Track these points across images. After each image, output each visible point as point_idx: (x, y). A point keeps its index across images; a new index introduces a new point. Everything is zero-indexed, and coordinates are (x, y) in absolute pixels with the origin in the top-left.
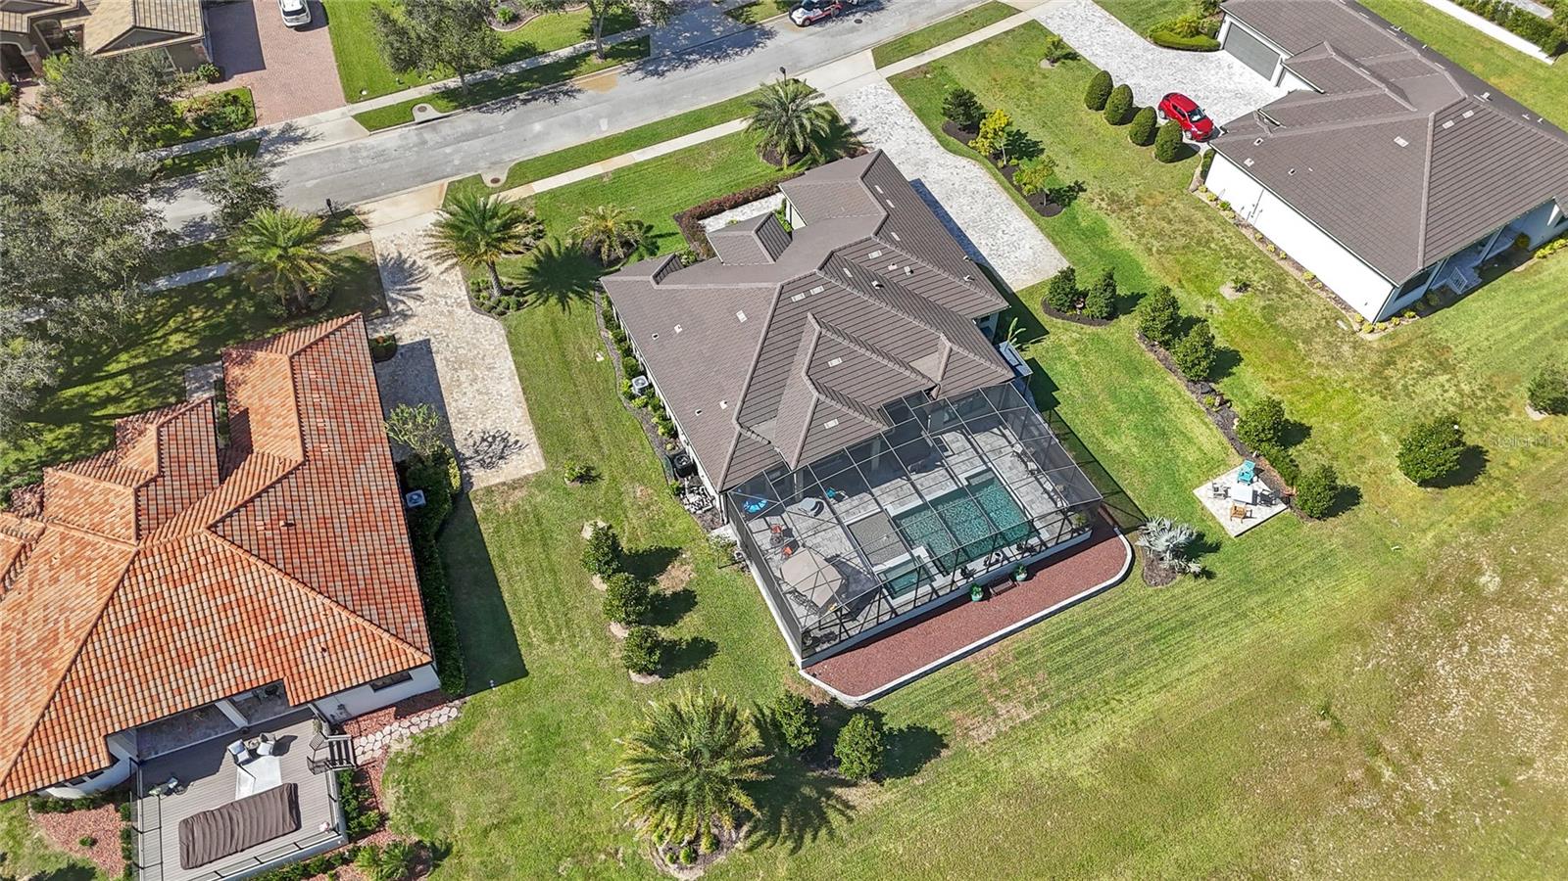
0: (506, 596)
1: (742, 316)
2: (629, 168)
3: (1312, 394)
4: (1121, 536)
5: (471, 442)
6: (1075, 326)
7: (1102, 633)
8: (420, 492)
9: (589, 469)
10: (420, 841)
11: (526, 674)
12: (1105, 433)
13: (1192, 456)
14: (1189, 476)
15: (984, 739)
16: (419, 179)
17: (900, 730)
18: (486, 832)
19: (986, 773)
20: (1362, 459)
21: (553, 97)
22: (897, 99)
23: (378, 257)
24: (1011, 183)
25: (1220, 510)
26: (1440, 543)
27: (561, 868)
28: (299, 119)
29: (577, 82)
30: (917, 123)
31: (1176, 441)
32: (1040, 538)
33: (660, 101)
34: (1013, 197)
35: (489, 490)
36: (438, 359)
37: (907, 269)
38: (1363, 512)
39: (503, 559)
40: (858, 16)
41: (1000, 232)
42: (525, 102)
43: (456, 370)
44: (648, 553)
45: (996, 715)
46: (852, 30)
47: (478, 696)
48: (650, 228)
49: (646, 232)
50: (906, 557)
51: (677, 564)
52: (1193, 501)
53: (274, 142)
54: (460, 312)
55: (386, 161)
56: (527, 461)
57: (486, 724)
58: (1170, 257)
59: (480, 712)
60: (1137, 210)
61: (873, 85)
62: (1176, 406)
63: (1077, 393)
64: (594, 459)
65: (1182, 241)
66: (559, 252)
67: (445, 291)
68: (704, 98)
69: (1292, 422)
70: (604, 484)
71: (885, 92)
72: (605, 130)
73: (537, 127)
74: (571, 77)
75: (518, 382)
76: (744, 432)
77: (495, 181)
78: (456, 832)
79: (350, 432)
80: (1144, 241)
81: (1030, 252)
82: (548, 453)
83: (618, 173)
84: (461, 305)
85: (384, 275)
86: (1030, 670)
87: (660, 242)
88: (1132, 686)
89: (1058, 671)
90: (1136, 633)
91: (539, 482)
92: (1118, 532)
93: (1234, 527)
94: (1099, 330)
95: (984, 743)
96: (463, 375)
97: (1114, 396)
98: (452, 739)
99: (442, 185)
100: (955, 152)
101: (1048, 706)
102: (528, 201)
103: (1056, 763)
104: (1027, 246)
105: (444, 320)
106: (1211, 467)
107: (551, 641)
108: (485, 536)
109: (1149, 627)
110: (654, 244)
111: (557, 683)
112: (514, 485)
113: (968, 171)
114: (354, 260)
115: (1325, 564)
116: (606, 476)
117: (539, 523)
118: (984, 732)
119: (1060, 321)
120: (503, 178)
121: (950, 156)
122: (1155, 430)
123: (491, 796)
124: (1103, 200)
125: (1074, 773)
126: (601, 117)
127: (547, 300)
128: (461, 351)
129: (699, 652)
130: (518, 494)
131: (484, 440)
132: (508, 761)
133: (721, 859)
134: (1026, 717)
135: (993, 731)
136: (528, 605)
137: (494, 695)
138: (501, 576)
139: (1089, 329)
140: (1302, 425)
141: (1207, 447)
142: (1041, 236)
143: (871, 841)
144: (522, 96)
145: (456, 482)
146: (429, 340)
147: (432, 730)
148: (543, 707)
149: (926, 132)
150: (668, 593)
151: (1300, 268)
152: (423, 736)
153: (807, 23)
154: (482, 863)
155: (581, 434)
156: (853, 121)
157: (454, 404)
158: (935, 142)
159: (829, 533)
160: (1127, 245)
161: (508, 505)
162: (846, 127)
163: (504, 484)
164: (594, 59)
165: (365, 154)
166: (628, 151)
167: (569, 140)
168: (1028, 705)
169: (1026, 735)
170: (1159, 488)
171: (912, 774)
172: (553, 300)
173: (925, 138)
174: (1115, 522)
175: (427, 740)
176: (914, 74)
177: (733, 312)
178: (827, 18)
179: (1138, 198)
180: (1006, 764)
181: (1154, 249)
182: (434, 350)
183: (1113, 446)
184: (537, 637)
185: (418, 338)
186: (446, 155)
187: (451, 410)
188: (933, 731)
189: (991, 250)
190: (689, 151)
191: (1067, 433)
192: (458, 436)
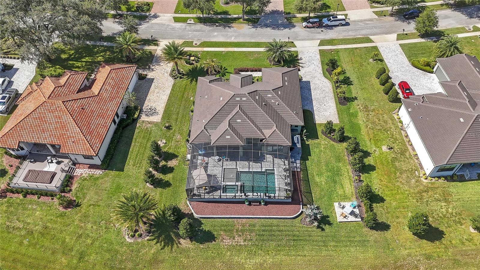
0: (131, 149)
1: (221, 99)
2: (231, 52)
3: (392, 190)
4: (301, 206)
5: (147, 108)
6: (328, 139)
7: (279, 231)
8: (126, 115)
9: (171, 126)
10: (75, 200)
11: (123, 171)
12: (317, 174)
13: (340, 192)
14: (336, 198)
15: (226, 244)
16: (178, 38)
17: (205, 230)
18: (90, 205)
19: (222, 253)
20: (398, 217)
21: (225, 27)
22: (318, 57)
23: (156, 54)
24: (336, 91)
25: (338, 211)
26: (409, 255)
27: (101, 223)
28: (160, 14)
29: (233, 25)
30: (320, 65)
31: (338, 186)
32: (275, 195)
33: (252, 36)
34: (335, 96)
35: (143, 122)
36: (153, 84)
37: (277, 103)
38: (388, 234)
39: (136, 140)
40: (323, 29)
41: (324, 104)
42: (217, 26)
43: (156, 89)
44: (171, 154)
45: (234, 239)
46: (319, 33)
47: (109, 171)
48: (227, 69)
49: (225, 70)
50: (234, 184)
51: (175, 159)
52: (333, 206)
53: (151, 17)
54: (166, 74)
55: (173, 31)
56: (157, 118)
57: (106, 179)
58: (372, 131)
59: (107, 175)
60: (371, 113)
61: (314, 50)
62: (345, 176)
63: (316, 159)
64: (173, 124)
65: (379, 127)
66: (199, 68)
67: (166, 68)
69: (380, 196)
70: (171, 131)
71: (316, 53)
72: (233, 40)
73: (216, 34)
74: (232, 23)
75: (168, 97)
76: (204, 130)
77: (196, 44)
78: (84, 202)
79: (114, 93)
80: (367, 123)
81: (329, 114)
82: (163, 118)
83: (228, 52)
84: (167, 73)
85: (154, 59)
86: (251, 231)
87: (226, 74)
88: (279, 250)
89: (259, 235)
90: (289, 235)
91: (156, 124)
92: (301, 204)
93: (340, 219)
94: (335, 144)
95: (226, 245)
97: (327, 165)
98: (97, 179)
99: (183, 41)
100: (326, 77)
101: (250, 244)
102: (200, 52)
103: (243, 261)
104: (329, 112)
105: (161, 75)
106: (345, 198)
107: (134, 165)
108: (135, 132)
109: (294, 236)
111: (129, 176)
112: (150, 123)
113: (326, 84)
114: (150, 52)
115: (363, 243)
116: (173, 130)
117: (150, 135)
118: (228, 241)
119: (324, 136)
120: (198, 44)
121: (324, 78)
122: (333, 180)
123: (96, 197)
124: (362, 106)
125: (246, 266)
126: (233, 36)
127: (188, 79)
128: (160, 84)
129: (167, 185)
130: (150, 125)
131: (150, 109)
132: (106, 190)
133: (140, 240)
134: (242, 243)
135: (231, 243)
136: (134, 154)
137: (113, 173)
138: (133, 144)
139: (332, 142)
140: (383, 198)
141: (347, 192)
142: (336, 110)
143: (179, 256)
144: (217, 24)
145: (136, 116)
146: (154, 79)
147: (94, 174)
148: (122, 181)
149: (321, 68)
150: (169, 166)
151: (414, 150)
152: (91, 175)
153: (306, 27)
154: (85, 212)
155: (174, 117)
156: (301, 59)
157: (149, 97)
158: (322, 72)
159: (218, 168)
160: (361, 122)
161: (145, 127)
162: (298, 60)
163: (148, 121)
164: (241, 20)
165: (170, 27)
166: (234, 47)
167: (222, 39)
168: (245, 240)
169: (239, 249)
170: (324, 197)
171: (201, 243)
172: (190, 80)
173: (320, 70)
174: (302, 201)
175: (92, 176)
176: (328, 51)
177: (220, 97)
178: (314, 27)
179: (374, 109)
180: (229, 253)
181: (369, 127)
182: (154, 82)
183: (317, 179)
184: (131, 162)
185: (152, 77)
186: (189, 34)
187: (148, 98)
188: (214, 235)
189: (317, 109)
190: (250, 52)
191: (305, 169)
192: (145, 105)
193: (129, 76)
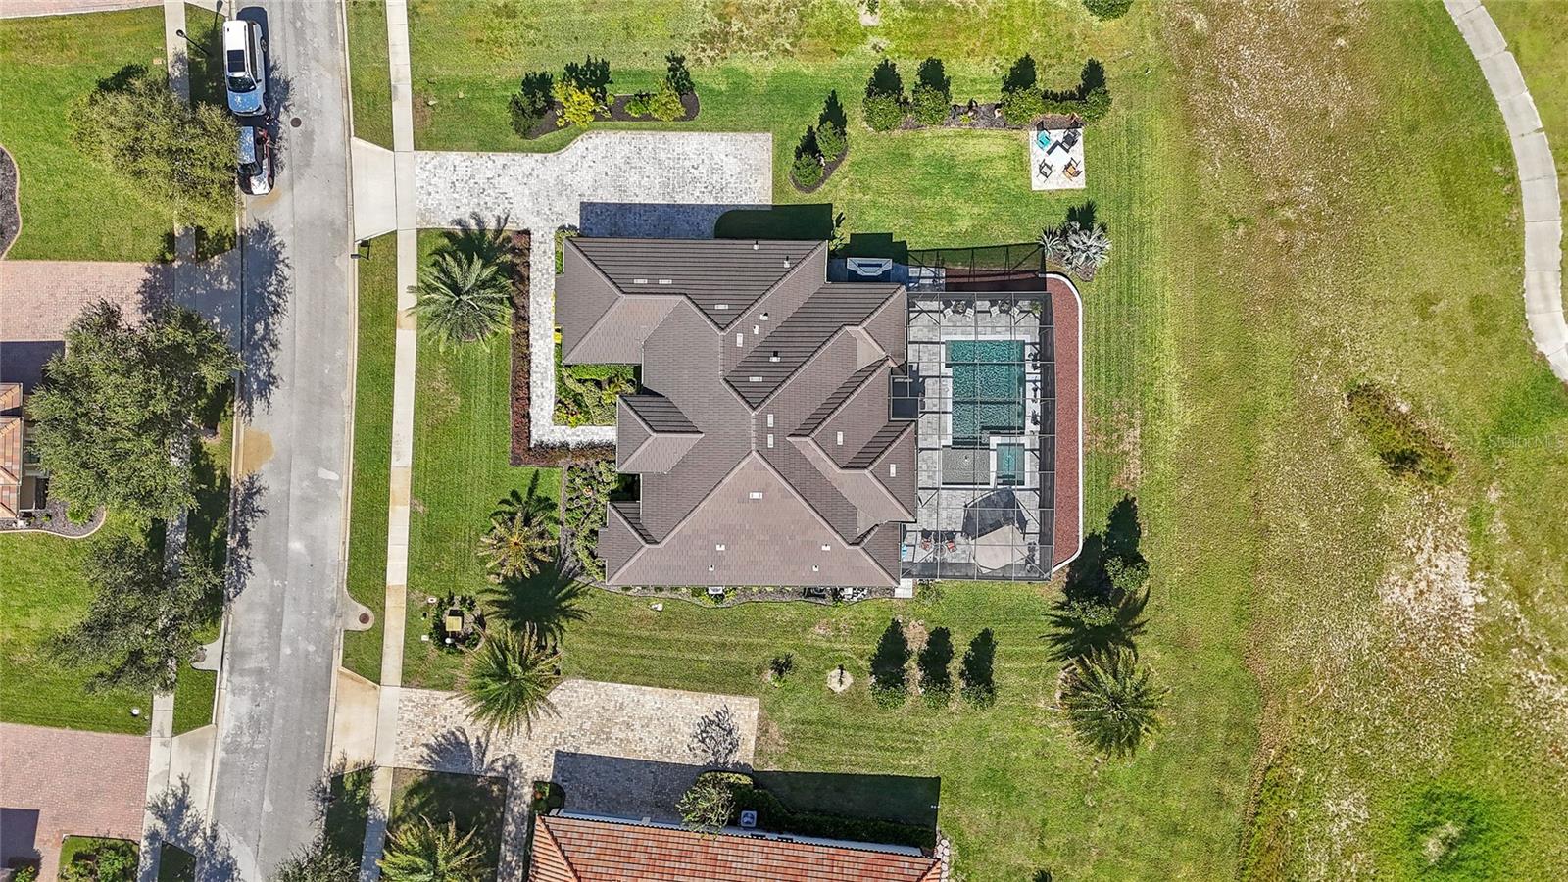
0: (864, 772)
1: (757, 494)
2: (416, 479)
3: (1000, 32)
4: (1048, 276)
5: (698, 752)
6: (835, 176)
7: (1108, 340)
8: (743, 813)
9: (776, 662)
11: (939, 779)
12: (950, 222)
13: (1002, 168)
14: (1018, 183)
15: (1139, 471)
16: (320, 694)
17: (1108, 526)
18: (1043, 847)
19: (1160, 483)
20: (1070, 36)
21: (249, 510)
23: (421, 768)
24: (634, 119)
25: (1058, 182)
26: (1157, 34)
27: (1089, 803)
28: (148, 793)
29: (238, 474)
30: (501, 158)
31: (987, 173)
32: (1028, 344)
33: (319, 399)
34: (654, 129)
35: (758, 753)
36: (584, 750)
37: (763, 318)
38: (1111, 72)
39: (830, 763)
40: (284, 118)
41: (692, 170)
42: (244, 542)
43: (607, 738)
44: (882, 647)
45: (1127, 453)
46: (308, 137)
47: (939, 820)
48: (515, 494)
50: (993, 455)
51: (904, 630)
52: (1040, 193)
53: (173, 830)
55: (271, 721)
56: (744, 712)
57: (965, 821)
58: (805, 39)
59: (953, 824)
60: (735, 29)
61: (417, 169)
62: (953, 147)
63: (902, 222)
64: (768, 655)
66: (504, 593)
68: (339, 353)
69: (1013, 65)
70: (796, 657)
71: (435, 162)
72: (340, 476)
73: (296, 545)
74: (226, 480)
75: (650, 688)
76: (863, 545)
77: (364, 619)
78: (1032, 867)
79: (693, 867)
80: (773, 48)
81: (732, 159)
82: (743, 690)
83: (416, 492)
85: (448, 769)
86: (1109, 410)
87: (540, 492)
88: (1152, 343)
89: (1119, 389)
90: (1119, 315)
91: (769, 710)
92: (1043, 276)
93: (1080, 183)
94: (848, 159)
95: (1142, 473)
96: (616, 733)
97: (922, 192)
98: (964, 851)
99: (342, 673)
100: (562, 146)
101: (1138, 412)
102: (413, 596)
103: (1176, 431)
104: (723, 156)
105: (539, 730)
106: (1019, 160)
107: (920, 751)
108: (801, 770)
109: (1119, 302)
110: (539, 500)
111: (955, 759)
112: (763, 731)
113: (596, 148)
114: (412, 792)
115: (1134, 134)
116: (792, 651)
117: (809, 723)
118: (1134, 468)
119: (823, 186)
120: (363, 609)
121: (565, 154)
122: (967, 181)
123: (1018, 836)
124: (704, 50)
125: (1188, 422)
126: (316, 473)
127: (561, 628)
128: (587, 726)
129: (984, 645)
130: (774, 729)
131: (702, 740)
132: (999, 815)
134: (1138, 432)
135: (1137, 460)
136: (880, 757)
137: (944, 807)
138: (844, 769)
139: (844, 166)
140: (1021, 60)
141: (1002, 151)
142: (716, 136)
143: (1168, 587)
144: (232, 543)
145: (746, 780)
146: (558, 751)
147: (950, 862)
148: (971, 776)
149: (518, 156)
150: (925, 646)
152: (952, 869)
153: (271, 183)
154: (1062, 856)
155: (735, 657)
156: (460, 220)
157: (648, 753)
158: (538, 156)
159: (944, 504)
160: (770, 67)
161: (781, 742)
162: (465, 231)
163: (758, 738)
164: (210, 443)
165: (246, 739)
166: (388, 467)
168: (1131, 426)
169: (1149, 444)
170: (1014, 213)
172: (563, 623)
173: (529, 162)
174: (1033, 272)
175: (956, 868)
176: (424, 119)
177: (745, 499)
179: (721, 17)
180: (1161, 466)
181: (788, 47)
182: (572, 750)
183: (964, 225)
184: (911, 761)
185: (551, 760)
186: (294, 654)
187: (654, 757)
188: (1119, 503)
189: (711, 192)
190: (420, 407)
191: (937, 256)
192: (689, 760)
193: (602, 832)
